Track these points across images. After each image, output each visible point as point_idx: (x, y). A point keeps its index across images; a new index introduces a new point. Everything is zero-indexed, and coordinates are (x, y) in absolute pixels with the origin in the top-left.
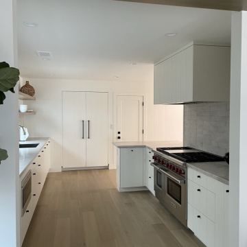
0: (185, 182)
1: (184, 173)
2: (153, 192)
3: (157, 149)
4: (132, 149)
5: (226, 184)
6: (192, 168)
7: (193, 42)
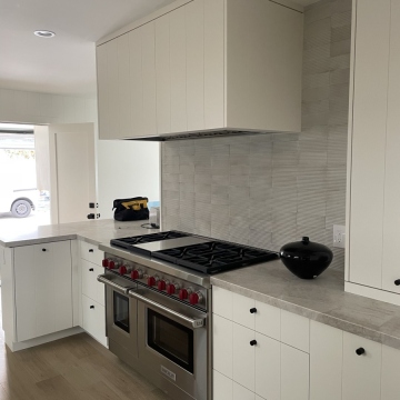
0: (207, 324)
3: (113, 243)
4: (44, 246)
5: (355, 332)
6: (229, 289)
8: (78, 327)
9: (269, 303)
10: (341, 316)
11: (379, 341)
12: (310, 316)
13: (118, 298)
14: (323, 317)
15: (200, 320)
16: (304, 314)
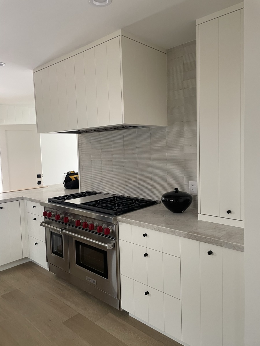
0: (116, 247)
2: (45, 265)
3: (49, 200)
4: (2, 205)
5: (206, 242)
6: (129, 223)
7: (120, 30)
8: (26, 258)
9: (154, 229)
10: (198, 233)
11: (221, 246)
12: (179, 235)
13: (54, 236)
14: (188, 234)
15: (111, 245)
16: (177, 234)
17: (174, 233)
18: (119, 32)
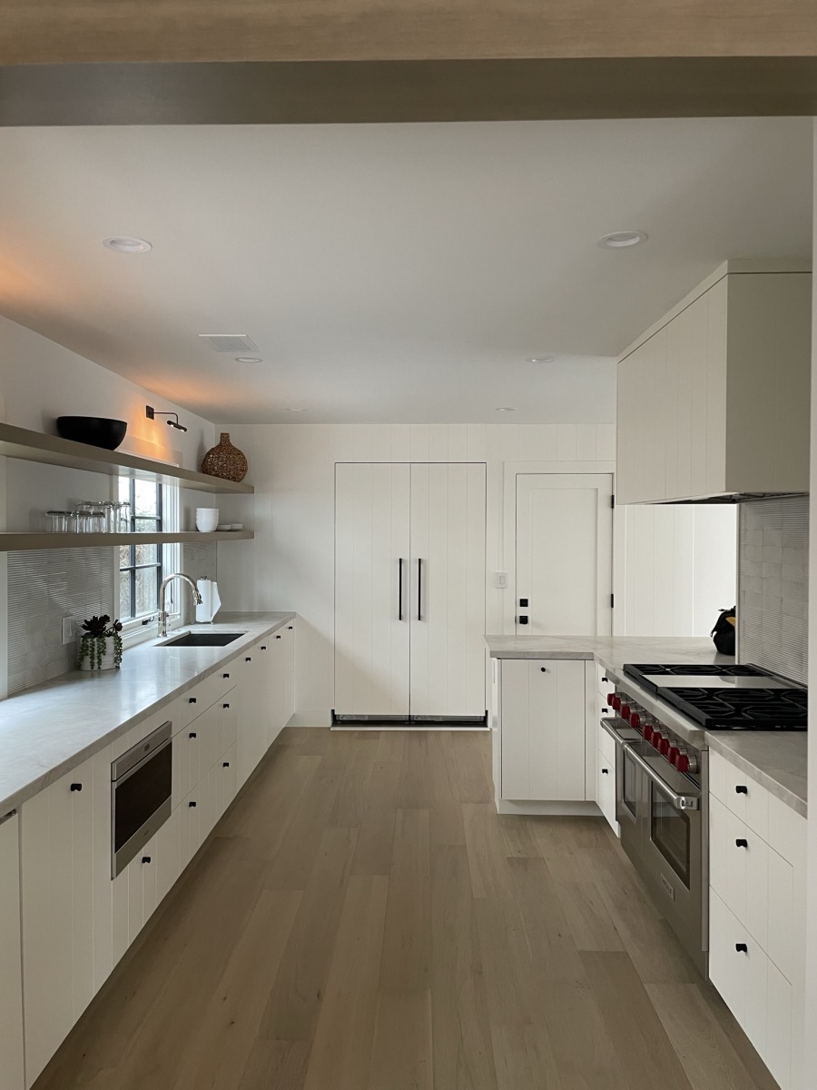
0: (701, 805)
1: (698, 770)
2: (615, 826)
3: (630, 671)
4: (545, 664)
6: (720, 752)
7: (726, 262)
8: (593, 804)
12: (789, 803)
16: (785, 799)
17: (780, 795)
18: (723, 268)
